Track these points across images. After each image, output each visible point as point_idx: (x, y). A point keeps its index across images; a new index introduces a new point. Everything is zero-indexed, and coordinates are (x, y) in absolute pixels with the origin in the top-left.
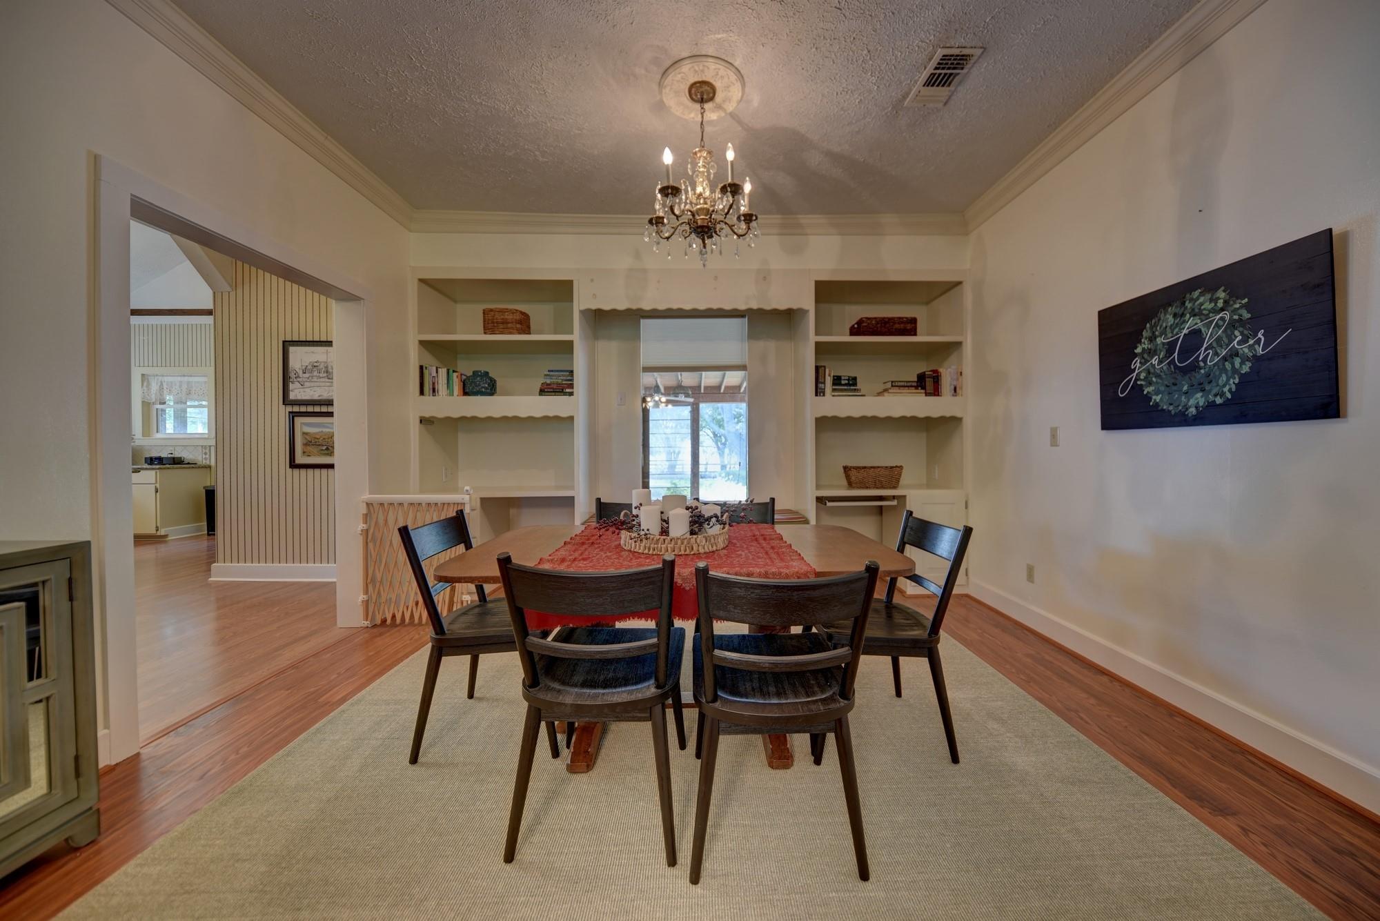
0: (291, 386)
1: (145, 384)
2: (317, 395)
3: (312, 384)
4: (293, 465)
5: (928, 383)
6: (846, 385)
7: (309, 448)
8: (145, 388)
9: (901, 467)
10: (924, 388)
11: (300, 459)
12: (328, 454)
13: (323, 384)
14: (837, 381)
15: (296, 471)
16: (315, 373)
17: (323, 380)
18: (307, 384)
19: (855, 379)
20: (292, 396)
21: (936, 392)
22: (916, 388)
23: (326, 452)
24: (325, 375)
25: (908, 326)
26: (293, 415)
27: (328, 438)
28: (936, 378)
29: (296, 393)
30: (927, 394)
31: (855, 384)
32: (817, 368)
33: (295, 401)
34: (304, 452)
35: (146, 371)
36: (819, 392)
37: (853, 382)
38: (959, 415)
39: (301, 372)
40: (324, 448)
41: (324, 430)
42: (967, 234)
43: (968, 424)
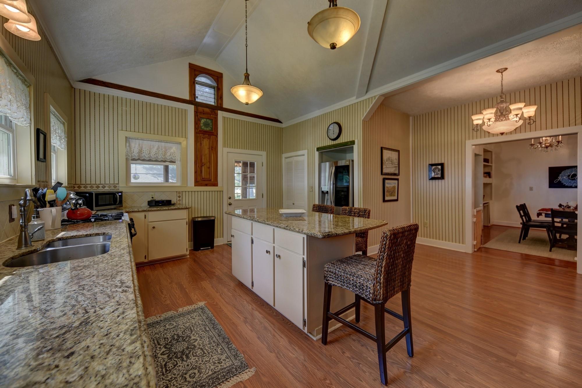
0: (384, 167)
1: (127, 144)
2: (389, 171)
3: (388, 166)
4: (384, 201)
7: (387, 193)
8: (128, 148)
12: (391, 196)
15: (384, 204)
16: (389, 162)
26: (384, 179)
35: (129, 134)
39: (386, 161)
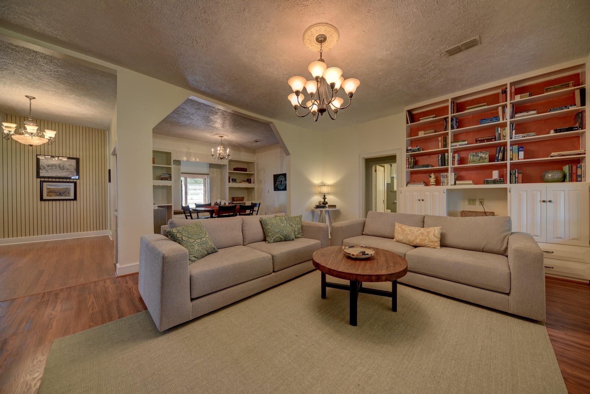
0: (41, 171)
2: (55, 175)
3: (52, 171)
4: (42, 199)
5: (249, 181)
6: (234, 180)
7: (50, 194)
9: (244, 197)
10: (248, 182)
11: (45, 197)
12: (60, 196)
13: (58, 171)
14: (232, 180)
15: (43, 202)
16: (54, 167)
17: (58, 170)
18: (49, 171)
19: (236, 179)
20: (41, 175)
21: (250, 183)
22: (247, 182)
23: (59, 195)
24: (59, 168)
25: (245, 170)
26: (41, 183)
27: (61, 190)
28: (250, 180)
29: (43, 173)
30: (249, 183)
31: (236, 181)
32: (229, 177)
33: (42, 177)
34: (47, 195)
36: (229, 182)
37: (235, 180)
38: (254, 187)
39: (46, 166)
40: (58, 193)
41: (58, 187)
42: (255, 154)
43: (256, 189)
